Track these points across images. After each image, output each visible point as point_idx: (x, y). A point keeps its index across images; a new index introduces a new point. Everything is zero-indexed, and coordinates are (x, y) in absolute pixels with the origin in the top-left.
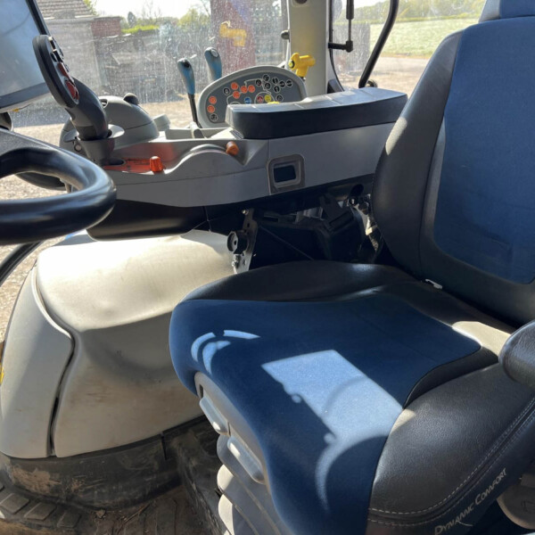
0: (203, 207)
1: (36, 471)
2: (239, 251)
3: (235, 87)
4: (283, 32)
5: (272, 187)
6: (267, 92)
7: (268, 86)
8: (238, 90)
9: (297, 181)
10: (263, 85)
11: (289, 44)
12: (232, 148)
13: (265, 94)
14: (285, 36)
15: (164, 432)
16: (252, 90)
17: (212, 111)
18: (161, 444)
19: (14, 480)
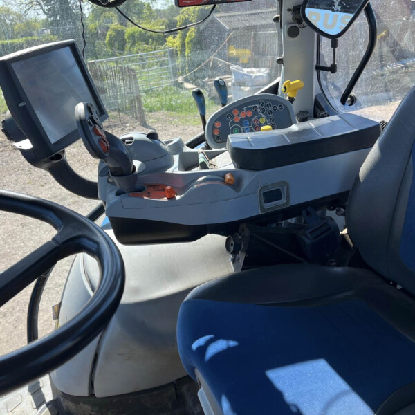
0: (206, 225)
1: (81, 404)
2: (235, 253)
3: (236, 112)
4: (278, 58)
5: (262, 208)
6: (263, 115)
7: (263, 110)
8: (238, 115)
9: (283, 201)
10: (259, 110)
11: (282, 67)
12: (229, 180)
13: (260, 117)
14: (280, 61)
15: (176, 380)
16: (249, 114)
17: (217, 133)
18: (173, 390)
19: (65, 408)
